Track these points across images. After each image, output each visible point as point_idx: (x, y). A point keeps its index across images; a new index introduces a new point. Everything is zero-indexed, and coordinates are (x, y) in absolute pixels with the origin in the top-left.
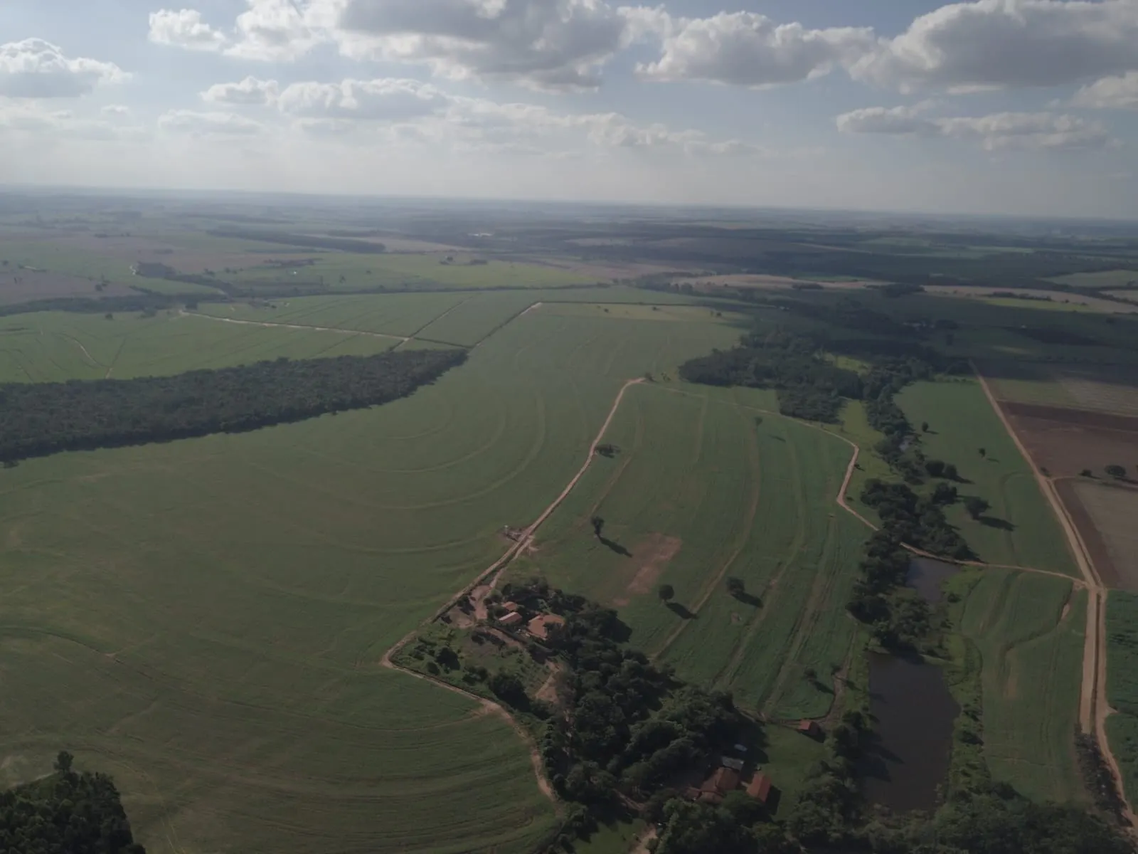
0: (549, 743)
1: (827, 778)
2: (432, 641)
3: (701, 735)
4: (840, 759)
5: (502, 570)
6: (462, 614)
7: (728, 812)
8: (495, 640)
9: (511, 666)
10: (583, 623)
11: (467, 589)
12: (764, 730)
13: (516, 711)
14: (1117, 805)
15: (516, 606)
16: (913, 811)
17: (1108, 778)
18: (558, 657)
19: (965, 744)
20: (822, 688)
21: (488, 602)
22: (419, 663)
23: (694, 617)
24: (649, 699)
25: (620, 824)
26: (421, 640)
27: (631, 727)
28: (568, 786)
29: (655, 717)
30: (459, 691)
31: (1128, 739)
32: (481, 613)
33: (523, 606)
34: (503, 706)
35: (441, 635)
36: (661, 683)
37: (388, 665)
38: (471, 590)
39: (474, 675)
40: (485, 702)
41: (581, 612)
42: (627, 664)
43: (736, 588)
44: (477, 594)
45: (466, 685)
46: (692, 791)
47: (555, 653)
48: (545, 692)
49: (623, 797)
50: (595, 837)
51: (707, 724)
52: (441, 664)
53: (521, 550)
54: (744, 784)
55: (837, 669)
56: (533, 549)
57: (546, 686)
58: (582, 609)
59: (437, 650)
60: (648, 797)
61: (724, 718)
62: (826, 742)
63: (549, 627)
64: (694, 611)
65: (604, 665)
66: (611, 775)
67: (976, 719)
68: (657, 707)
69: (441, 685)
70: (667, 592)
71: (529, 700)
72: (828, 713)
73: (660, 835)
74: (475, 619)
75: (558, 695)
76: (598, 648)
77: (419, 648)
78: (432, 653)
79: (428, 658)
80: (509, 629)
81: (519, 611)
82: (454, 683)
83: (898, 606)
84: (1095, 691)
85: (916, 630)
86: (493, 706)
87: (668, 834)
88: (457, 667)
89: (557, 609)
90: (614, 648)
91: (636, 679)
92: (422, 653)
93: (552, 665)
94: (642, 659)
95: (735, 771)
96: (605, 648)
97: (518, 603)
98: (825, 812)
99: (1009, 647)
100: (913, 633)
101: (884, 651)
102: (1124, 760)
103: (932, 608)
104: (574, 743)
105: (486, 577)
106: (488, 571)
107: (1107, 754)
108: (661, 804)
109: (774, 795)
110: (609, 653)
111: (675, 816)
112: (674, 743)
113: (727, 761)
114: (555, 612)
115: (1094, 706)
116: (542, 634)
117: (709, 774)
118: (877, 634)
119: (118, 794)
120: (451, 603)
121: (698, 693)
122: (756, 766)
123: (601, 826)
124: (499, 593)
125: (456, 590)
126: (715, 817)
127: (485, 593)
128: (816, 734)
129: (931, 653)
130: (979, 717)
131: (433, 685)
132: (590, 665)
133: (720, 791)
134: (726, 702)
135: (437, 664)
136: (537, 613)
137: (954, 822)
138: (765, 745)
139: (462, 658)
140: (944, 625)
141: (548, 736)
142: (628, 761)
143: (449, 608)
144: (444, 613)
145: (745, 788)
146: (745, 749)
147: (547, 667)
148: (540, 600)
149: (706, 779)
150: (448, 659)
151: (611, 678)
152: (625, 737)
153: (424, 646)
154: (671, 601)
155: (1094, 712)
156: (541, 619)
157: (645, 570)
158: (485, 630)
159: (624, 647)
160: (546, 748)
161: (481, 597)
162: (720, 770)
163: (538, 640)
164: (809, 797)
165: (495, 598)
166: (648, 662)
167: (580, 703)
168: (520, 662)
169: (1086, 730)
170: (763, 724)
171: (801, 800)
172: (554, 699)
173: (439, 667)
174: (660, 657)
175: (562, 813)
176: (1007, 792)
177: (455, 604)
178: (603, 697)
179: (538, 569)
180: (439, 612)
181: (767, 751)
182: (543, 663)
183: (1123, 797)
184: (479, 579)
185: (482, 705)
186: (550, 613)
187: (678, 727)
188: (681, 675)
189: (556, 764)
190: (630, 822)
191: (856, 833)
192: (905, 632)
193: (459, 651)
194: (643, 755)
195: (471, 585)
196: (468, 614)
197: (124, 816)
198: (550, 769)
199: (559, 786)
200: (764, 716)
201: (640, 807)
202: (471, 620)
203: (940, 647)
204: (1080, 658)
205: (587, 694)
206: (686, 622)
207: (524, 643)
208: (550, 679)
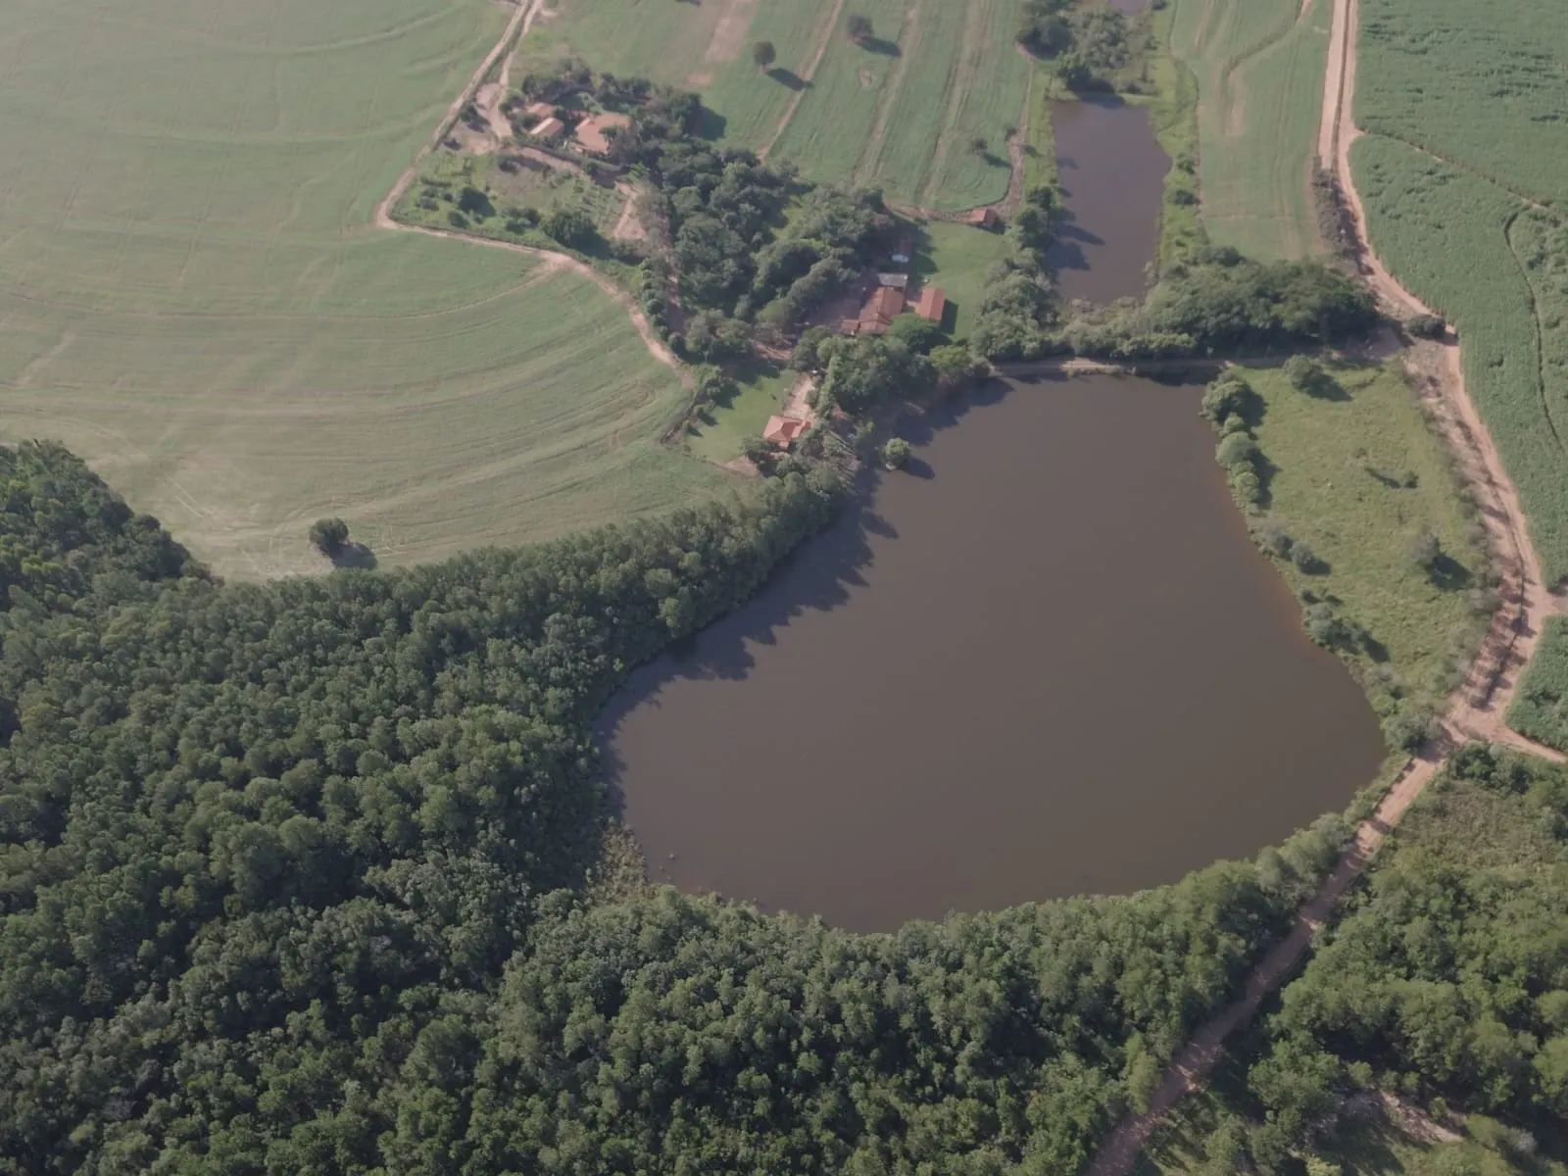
0: (652, 296)
1: (1015, 278)
2: (443, 180)
3: (849, 251)
4: (1029, 252)
5: (511, 55)
6: (471, 132)
7: (899, 341)
8: (535, 165)
9: (568, 199)
10: (658, 120)
11: (467, 93)
12: (926, 230)
13: (593, 260)
14: (1355, 251)
15: (550, 109)
16: (1119, 301)
17: (1347, 221)
18: (631, 176)
19: (1179, 207)
20: (995, 161)
21: (506, 109)
22: (433, 216)
23: (810, 85)
24: (770, 214)
25: (764, 379)
26: (426, 182)
27: (756, 256)
28: (690, 345)
29: (783, 237)
30: (505, 245)
31: (1377, 167)
32: (501, 127)
33: (561, 108)
34: (573, 257)
35: (450, 169)
36: (782, 189)
37: (390, 225)
38: (475, 93)
39: (520, 221)
40: (547, 255)
41: (649, 104)
42: (730, 169)
43: (861, 30)
44: (484, 98)
45: (512, 235)
46: (848, 324)
47: (626, 170)
48: (626, 227)
49: (761, 347)
50: (736, 401)
51: (855, 237)
52: (467, 212)
53: (529, 19)
54: (910, 303)
55: (1011, 132)
56: (547, 13)
57: (625, 218)
58: (649, 99)
59: (455, 193)
60: (794, 342)
61: (877, 223)
62: (1008, 232)
63: (610, 133)
64: (808, 76)
65: (700, 176)
66: (742, 322)
67: (1191, 171)
68: (783, 223)
69: (477, 241)
70: (766, 53)
71: (608, 243)
72: (1007, 193)
73: (819, 384)
74: (496, 138)
75: (647, 229)
76: (685, 153)
77: (425, 193)
78: (448, 198)
79: (445, 207)
80: (549, 145)
81: (557, 115)
82: (495, 235)
83: (1086, 26)
84: (1339, 110)
85: (1112, 60)
86: (557, 259)
87: (830, 382)
88: (491, 212)
89: (611, 103)
90: (707, 149)
91: (748, 189)
92: (433, 200)
93: (625, 188)
94: (750, 160)
95: (898, 289)
96: (695, 151)
97: (553, 103)
98: (1016, 320)
99: (1234, 64)
100: (1107, 64)
101: (1070, 96)
102: (1370, 195)
103: (1131, 23)
104: (684, 290)
105: (491, 68)
106: (490, 59)
107: (1349, 190)
108: (814, 348)
109: (950, 310)
110: (702, 159)
111: (834, 359)
112: (815, 268)
113: (886, 278)
114: (609, 108)
115: (1337, 128)
116: (601, 145)
117: (865, 299)
118: (1063, 73)
119: (82, 461)
120: (450, 118)
121: (834, 195)
122: (921, 278)
123: (741, 386)
124: (518, 91)
125: (450, 97)
126: (885, 351)
127: (496, 97)
128: (995, 225)
129: (1133, 90)
130: (1195, 169)
131: (464, 244)
132: (680, 180)
133: (884, 319)
134: (875, 201)
135: (461, 212)
136: (583, 114)
137: (1169, 305)
138: (930, 250)
139: (494, 198)
140: (1148, 46)
141: (648, 286)
142: (760, 301)
143: (452, 126)
144: (444, 137)
145: (912, 309)
146: (906, 260)
147: (620, 192)
148: (582, 95)
149: (863, 305)
150: (475, 202)
151: (713, 195)
152: (749, 270)
153: (432, 193)
154: (773, 66)
155: (1336, 139)
156: (592, 123)
157: (726, 22)
158: (514, 151)
159: (720, 146)
160: (650, 302)
161: (492, 103)
162: (880, 291)
163: (596, 155)
164: (996, 306)
165: (515, 101)
166: (759, 162)
167: (679, 235)
168: (580, 190)
169: (1326, 165)
170: (925, 223)
171: (985, 310)
172: (641, 234)
173: (465, 216)
174: (772, 153)
175: (691, 380)
176: (1232, 259)
177: (456, 121)
178: (711, 221)
179: (565, 46)
180: (437, 136)
181: (933, 257)
182: (612, 187)
183: (1364, 241)
184: (478, 75)
185: (544, 260)
186: (601, 110)
187: (815, 244)
188: (805, 176)
189: (666, 320)
190: (776, 376)
191: (1055, 337)
192: (1097, 64)
193: (488, 189)
194: (779, 290)
195: (471, 86)
196: (482, 131)
197: (105, 486)
198: (662, 328)
199: (678, 348)
200: (924, 212)
201: (786, 355)
202: (489, 140)
203: (1144, 79)
204: (1321, 65)
205: (687, 221)
206: (799, 95)
207: (577, 163)
208: (629, 208)
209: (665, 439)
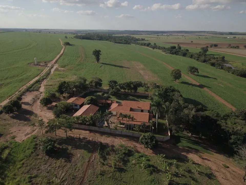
11: (14, 97)
15: (84, 100)
33: (91, 99)
38: (20, 96)
44: (28, 98)
81: (92, 102)
97: (86, 96)
106: (32, 82)
127: (37, 98)
136: (109, 102)
161: (34, 101)
165: (52, 99)
184: (25, 87)
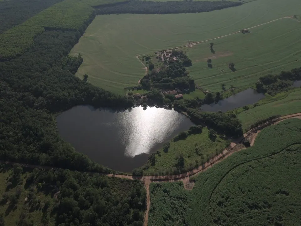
1: (194, 99)
3: (176, 83)
4: (204, 98)
5: (179, 48)
17: (268, 125)
19: (243, 109)
20: (223, 89)
22: (142, 58)
23: (212, 68)
31: (289, 122)
34: (148, 68)
36: (184, 75)
37: (137, 57)
38: (167, 50)
42: (179, 69)
43: (232, 66)
50: (139, 90)
53: (188, 46)
56: (191, 47)
67: (255, 106)
80: (165, 58)
82: (144, 63)
88: (148, 61)
92: (145, 57)
94: (184, 70)
99: (298, 100)
100: (271, 89)
101: (255, 89)
103: (290, 87)
107: (277, 122)
112: (169, 83)
113: (178, 90)
122: (184, 93)
129: (269, 93)
131: (140, 62)
140: (286, 91)
142: (158, 82)
143: (159, 52)
149: (169, 90)
154: (209, 63)
155: (293, 117)
159: (184, 67)
162: (174, 91)
169: (281, 118)
170: (197, 89)
173: (144, 60)
174: (189, 71)
175: (137, 85)
179: (187, 50)
180: (156, 52)
181: (191, 93)
184: (171, 49)
185: (145, 67)
188: (189, 75)
193: (152, 59)
196: (161, 54)
199: (141, 82)
206: (208, 68)
209: (125, 88)
